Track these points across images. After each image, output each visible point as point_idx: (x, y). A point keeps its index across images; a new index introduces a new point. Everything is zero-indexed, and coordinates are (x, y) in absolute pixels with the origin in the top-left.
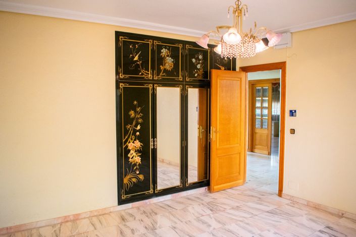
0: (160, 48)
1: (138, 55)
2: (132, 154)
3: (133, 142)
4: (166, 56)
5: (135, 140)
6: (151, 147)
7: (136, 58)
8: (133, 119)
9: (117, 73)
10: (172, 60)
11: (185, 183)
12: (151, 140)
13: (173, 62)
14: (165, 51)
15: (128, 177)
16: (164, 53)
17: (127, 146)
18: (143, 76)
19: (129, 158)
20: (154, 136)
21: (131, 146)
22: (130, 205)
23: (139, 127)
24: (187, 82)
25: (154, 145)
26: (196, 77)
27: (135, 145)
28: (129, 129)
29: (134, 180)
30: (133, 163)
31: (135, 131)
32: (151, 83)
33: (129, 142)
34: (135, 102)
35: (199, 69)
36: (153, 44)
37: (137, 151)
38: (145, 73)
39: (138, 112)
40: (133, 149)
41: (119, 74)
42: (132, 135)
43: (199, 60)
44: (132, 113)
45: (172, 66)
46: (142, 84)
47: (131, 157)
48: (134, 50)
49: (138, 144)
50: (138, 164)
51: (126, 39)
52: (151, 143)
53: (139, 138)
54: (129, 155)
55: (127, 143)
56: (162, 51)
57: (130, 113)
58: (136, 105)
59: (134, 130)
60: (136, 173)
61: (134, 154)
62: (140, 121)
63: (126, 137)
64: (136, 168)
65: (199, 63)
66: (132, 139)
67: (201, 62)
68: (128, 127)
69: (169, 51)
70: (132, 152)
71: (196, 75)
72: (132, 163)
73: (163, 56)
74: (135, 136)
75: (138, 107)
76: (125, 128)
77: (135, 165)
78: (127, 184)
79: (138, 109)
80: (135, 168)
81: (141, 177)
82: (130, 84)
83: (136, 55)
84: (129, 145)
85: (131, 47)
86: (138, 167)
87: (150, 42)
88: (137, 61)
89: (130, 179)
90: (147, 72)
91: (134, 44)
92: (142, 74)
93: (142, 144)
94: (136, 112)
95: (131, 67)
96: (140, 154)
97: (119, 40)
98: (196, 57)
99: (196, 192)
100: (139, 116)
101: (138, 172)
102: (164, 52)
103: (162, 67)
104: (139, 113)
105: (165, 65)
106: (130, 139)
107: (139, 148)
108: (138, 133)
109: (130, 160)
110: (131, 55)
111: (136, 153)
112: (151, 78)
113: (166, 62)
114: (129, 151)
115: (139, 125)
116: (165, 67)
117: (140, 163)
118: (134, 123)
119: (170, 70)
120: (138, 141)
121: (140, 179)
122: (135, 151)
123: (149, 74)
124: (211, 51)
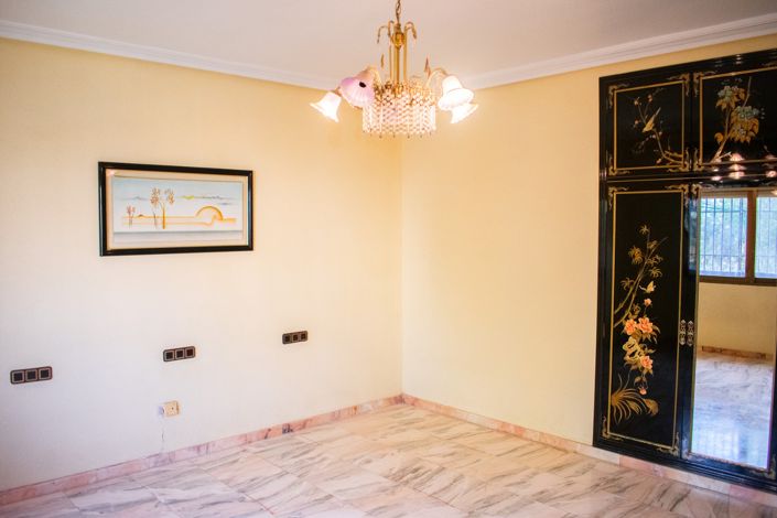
0: (712, 88)
1: (652, 119)
2: (632, 345)
3: (636, 320)
4: (733, 105)
5: (641, 315)
6: (681, 341)
7: (648, 127)
8: (638, 267)
9: (603, 165)
10: (756, 112)
12: (681, 322)
13: (758, 117)
14: (729, 93)
15: (621, 395)
16: (727, 99)
17: (621, 327)
18: (667, 166)
19: (625, 352)
20: (690, 312)
21: (630, 326)
22: (616, 458)
23: (651, 288)
25: (686, 337)
27: (639, 326)
28: (628, 289)
29: (633, 406)
30: (633, 367)
31: (641, 296)
32: (685, 182)
33: (627, 318)
34: (645, 229)
36: (691, 83)
37: (645, 342)
38: (673, 158)
39: (650, 250)
40: (634, 335)
41: (608, 167)
42: (635, 302)
44: (636, 254)
45: (757, 130)
46: (662, 186)
47: (630, 352)
48: (643, 108)
49: (647, 326)
50: (645, 372)
51: (621, 88)
52: (681, 332)
53: (652, 314)
54: (625, 347)
55: (623, 320)
56: (721, 93)
57: (632, 253)
58: (645, 236)
59: (640, 291)
60: (638, 392)
61: (637, 347)
62: (655, 272)
63: (621, 306)
64: (640, 382)
66: (633, 312)
68: (627, 283)
69: (745, 88)
70: (631, 341)
72: (630, 366)
73: (724, 106)
74: (643, 307)
75: (651, 241)
76: (618, 286)
77: (638, 372)
78: (618, 411)
79: (652, 246)
80: (638, 379)
81: (652, 405)
82: (632, 187)
83: (647, 121)
84: (627, 324)
85: (636, 103)
86: (644, 379)
87: (683, 80)
88: (651, 132)
89: (625, 399)
90: (676, 154)
91: (643, 94)
92: (665, 162)
93: (657, 328)
94: (644, 251)
95: (637, 149)
96: (651, 351)
97: (608, 95)
100: (652, 262)
101: (644, 392)
102: (727, 95)
103: (720, 137)
104: (654, 255)
105: (729, 129)
106: (628, 312)
107: (649, 337)
108: (648, 301)
109: (627, 358)
110: (636, 122)
111: (642, 345)
112: (687, 169)
113: (732, 121)
114: (626, 338)
115: (652, 283)
116: (731, 135)
117: (651, 372)
118: (640, 277)
119: (748, 140)
120: (647, 319)
121: (648, 409)
122: (641, 342)
123: (680, 159)
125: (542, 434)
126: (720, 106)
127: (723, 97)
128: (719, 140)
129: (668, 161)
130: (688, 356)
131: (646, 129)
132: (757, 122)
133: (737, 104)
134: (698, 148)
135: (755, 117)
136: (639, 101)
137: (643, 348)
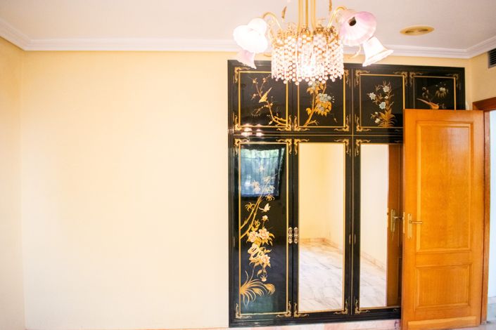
1: (266, 94)
2: (255, 249)
3: (257, 231)
4: (317, 92)
5: (260, 228)
6: (289, 241)
7: (263, 99)
9: (231, 122)
10: (329, 98)
11: (354, 307)
12: (289, 229)
13: (331, 101)
14: (314, 84)
15: (248, 285)
16: (313, 88)
17: (246, 237)
18: (276, 126)
19: (250, 255)
20: (294, 223)
21: (253, 236)
23: (267, 208)
24: (359, 133)
25: (293, 238)
26: (377, 125)
27: (260, 235)
28: (250, 210)
29: (257, 291)
30: (256, 265)
31: (260, 214)
32: (289, 137)
33: (251, 231)
34: (262, 168)
35: (383, 111)
37: (265, 246)
38: (279, 121)
39: (265, 183)
40: (256, 242)
41: (234, 124)
42: (256, 219)
43: (384, 95)
44: (256, 185)
45: (330, 108)
46: (274, 139)
47: (253, 254)
48: (259, 87)
49: (265, 235)
50: (265, 266)
51: (245, 70)
52: (289, 235)
53: (267, 225)
54: (250, 251)
55: (247, 232)
56: (309, 84)
57: (253, 185)
58: (262, 173)
59: (259, 211)
60: (261, 280)
61: (259, 250)
62: (269, 197)
63: (246, 222)
64: (262, 273)
65: (383, 100)
66: (254, 226)
67: (387, 97)
68: (249, 206)
69: (324, 83)
70: (254, 246)
71: (377, 121)
72: (254, 263)
73: (312, 92)
74: (261, 222)
75: (266, 176)
76: (244, 209)
77: (260, 267)
78: (246, 297)
79: (267, 179)
80: (260, 272)
81: (270, 288)
83: (262, 95)
84: (250, 235)
85: (254, 82)
86: (265, 271)
88: (265, 103)
89: (251, 288)
90: (282, 119)
91: (260, 77)
92: (274, 124)
93: (272, 235)
94: (262, 183)
95: (254, 113)
96: (269, 251)
97: (234, 74)
98: (377, 89)
99: (374, 326)
100: (267, 191)
101: (264, 280)
103: (309, 111)
104: (268, 186)
105: (315, 106)
106: (251, 226)
107: (267, 242)
108: (265, 218)
109: (251, 258)
110: (255, 95)
111: (262, 248)
112: (290, 129)
113: (316, 102)
114: (250, 244)
115: (268, 205)
116: (316, 110)
117: (269, 265)
118: (259, 201)
119: (326, 114)
120: (265, 230)
121: (268, 290)
122: (261, 246)
123: (285, 123)
124: (408, 78)
126: (309, 92)
127: (311, 86)
128: (309, 113)
129: (277, 124)
130: (294, 248)
131: (261, 101)
132: (330, 103)
133: (320, 92)
134: (297, 116)
135: (329, 101)
136: (257, 81)
137: (263, 250)
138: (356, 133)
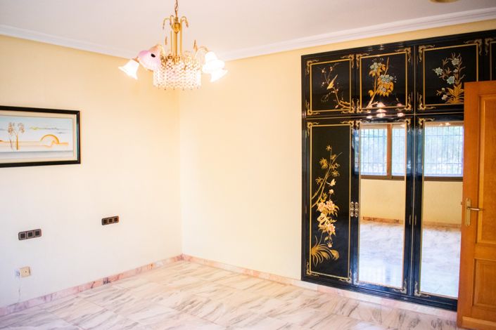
0: (367, 64)
1: (333, 81)
2: (323, 218)
3: (325, 203)
4: (379, 74)
5: (327, 200)
6: (351, 215)
7: (331, 86)
8: (325, 170)
9: (304, 109)
10: (391, 78)
11: (413, 289)
12: (351, 203)
13: (393, 81)
14: (377, 67)
15: (317, 248)
16: (375, 70)
17: (316, 207)
18: (342, 109)
19: (319, 222)
20: (356, 198)
21: (321, 206)
22: (315, 286)
23: (333, 183)
24: (421, 112)
25: (354, 212)
26: (444, 102)
27: (327, 206)
28: (320, 184)
29: (324, 254)
30: (324, 231)
31: (327, 188)
32: (352, 119)
33: (320, 202)
34: (329, 148)
35: (452, 87)
36: (355, 60)
37: (330, 216)
38: (344, 105)
39: (332, 160)
40: (324, 212)
41: (307, 110)
42: (324, 192)
43: (452, 68)
44: (324, 162)
45: (392, 89)
46: (338, 121)
47: (321, 222)
48: (327, 75)
49: (332, 206)
50: (331, 234)
51: (315, 62)
52: (351, 209)
53: (334, 198)
54: (319, 219)
55: (317, 203)
56: (372, 67)
57: (321, 162)
58: (329, 151)
59: (327, 185)
60: (327, 246)
61: (326, 219)
62: (335, 173)
63: (316, 194)
64: (328, 240)
65: (451, 74)
66: (323, 198)
67: (456, 71)
68: (319, 180)
69: (386, 65)
70: (322, 215)
71: (444, 97)
72: (321, 230)
73: (374, 75)
74: (329, 195)
75: (333, 155)
76: (314, 182)
77: (326, 234)
78: (315, 258)
79: (333, 157)
80: (326, 238)
81: (335, 254)
82: (321, 122)
83: (330, 82)
84: (319, 205)
85: (323, 71)
86: (330, 238)
87: (351, 58)
88: (332, 89)
89: (319, 251)
90: (346, 103)
91: (327, 66)
92: (340, 107)
93: (337, 207)
94: (329, 161)
95: (323, 99)
96: (334, 221)
97: (306, 67)
98: (444, 63)
100: (334, 167)
101: (330, 246)
102: (376, 68)
103: (371, 93)
104: (334, 163)
105: (377, 88)
106: (320, 198)
107: (333, 213)
108: (332, 191)
109: (320, 226)
110: (323, 83)
111: (328, 218)
112: (353, 112)
113: (379, 83)
114: (319, 213)
115: (333, 180)
116: (378, 92)
117: (334, 234)
118: (326, 176)
119: (388, 95)
120: (331, 202)
121: (333, 256)
122: (328, 216)
123: (349, 106)
124: (483, 45)
125: (270, 274)
126: (371, 75)
127: (373, 69)
128: (371, 95)
129: (342, 107)
130: (355, 222)
131: (329, 87)
132: (392, 84)
133: (381, 73)
134: (359, 99)
135: (392, 81)
136: (325, 70)
137: (329, 220)
138: (418, 112)
